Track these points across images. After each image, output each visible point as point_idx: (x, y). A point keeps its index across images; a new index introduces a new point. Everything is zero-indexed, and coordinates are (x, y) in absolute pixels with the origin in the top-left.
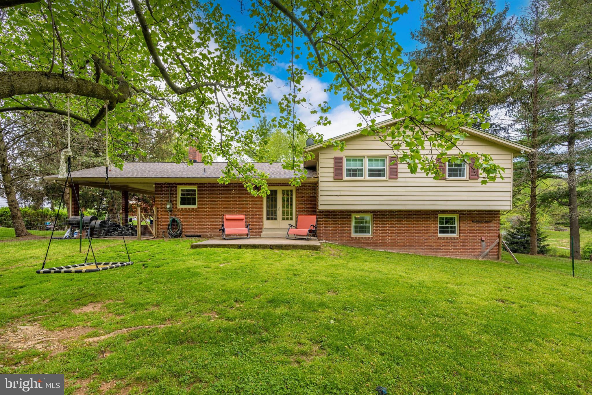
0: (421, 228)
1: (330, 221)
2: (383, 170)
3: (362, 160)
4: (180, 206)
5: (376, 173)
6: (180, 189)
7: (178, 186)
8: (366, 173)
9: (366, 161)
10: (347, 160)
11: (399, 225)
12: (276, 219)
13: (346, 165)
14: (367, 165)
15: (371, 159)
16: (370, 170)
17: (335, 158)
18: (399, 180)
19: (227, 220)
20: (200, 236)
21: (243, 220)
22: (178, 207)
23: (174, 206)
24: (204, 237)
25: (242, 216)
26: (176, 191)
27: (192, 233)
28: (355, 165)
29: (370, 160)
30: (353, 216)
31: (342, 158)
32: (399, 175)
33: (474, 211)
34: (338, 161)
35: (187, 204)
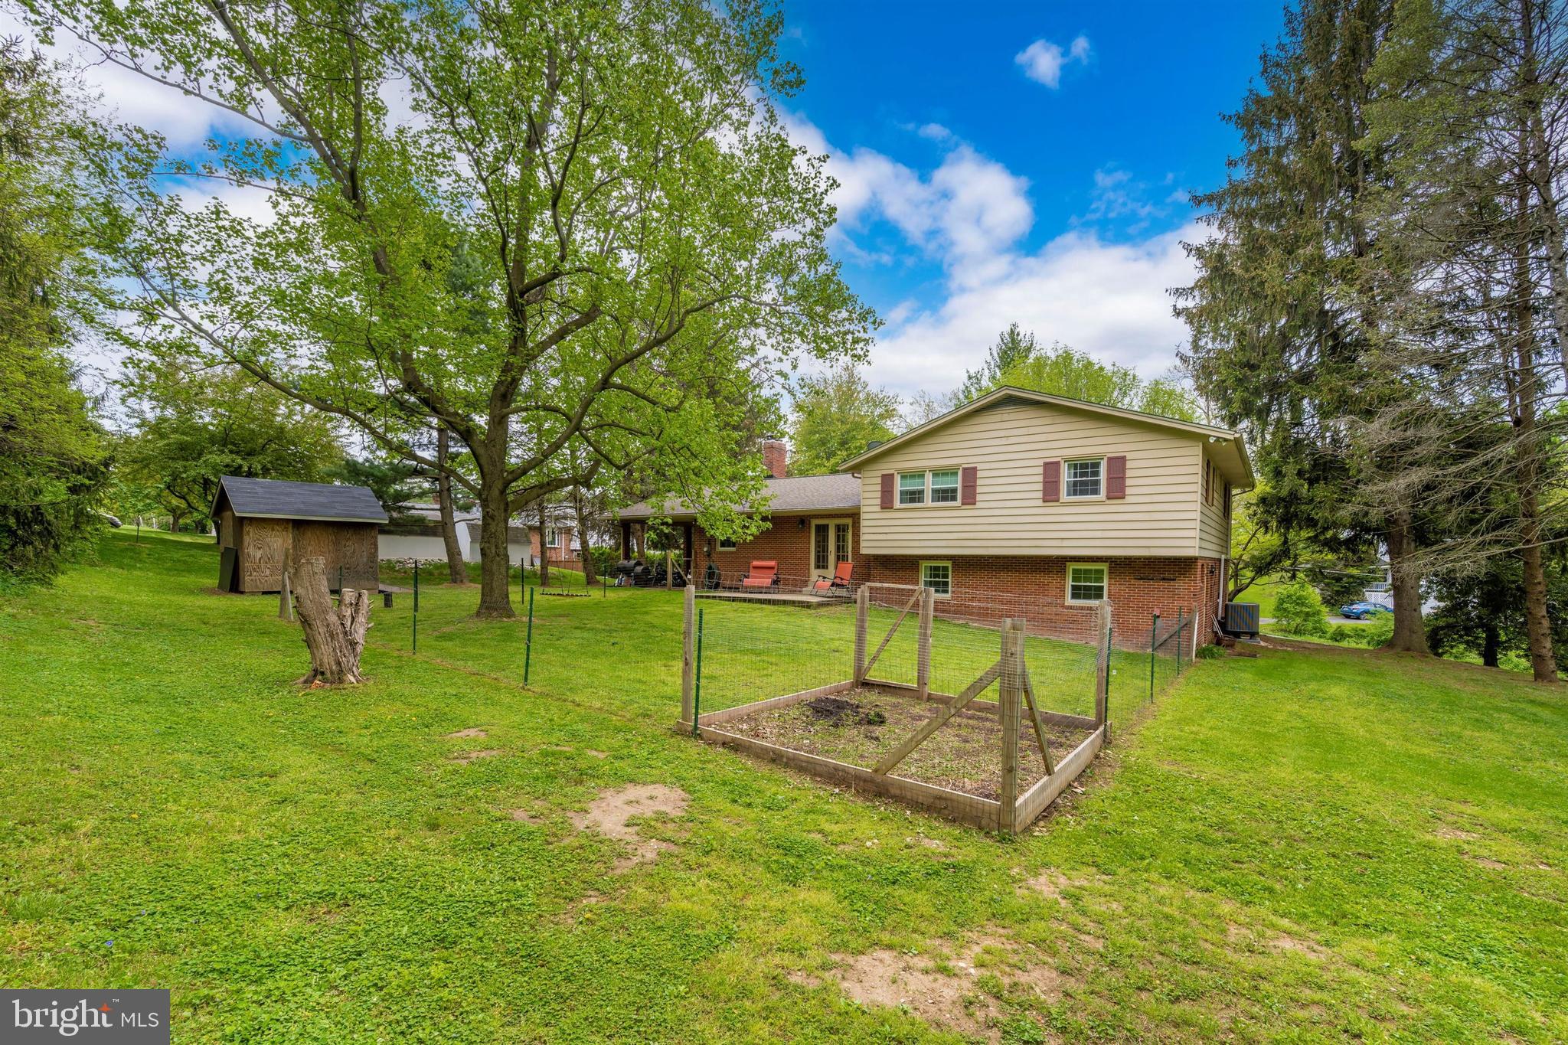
0: (1033, 587)
1: (888, 573)
2: (954, 490)
3: (923, 476)
4: (719, 549)
5: (944, 495)
8: (928, 495)
9: (929, 477)
10: (903, 477)
11: (994, 581)
12: (827, 567)
13: (898, 486)
14: (929, 484)
15: (937, 473)
16: (935, 491)
17: (883, 476)
18: (979, 505)
19: (754, 567)
21: (773, 568)
23: (712, 548)
25: (772, 563)
27: (730, 585)
28: (912, 486)
29: (935, 475)
30: (924, 564)
31: (892, 475)
32: (979, 497)
33: (1139, 558)
34: (887, 481)
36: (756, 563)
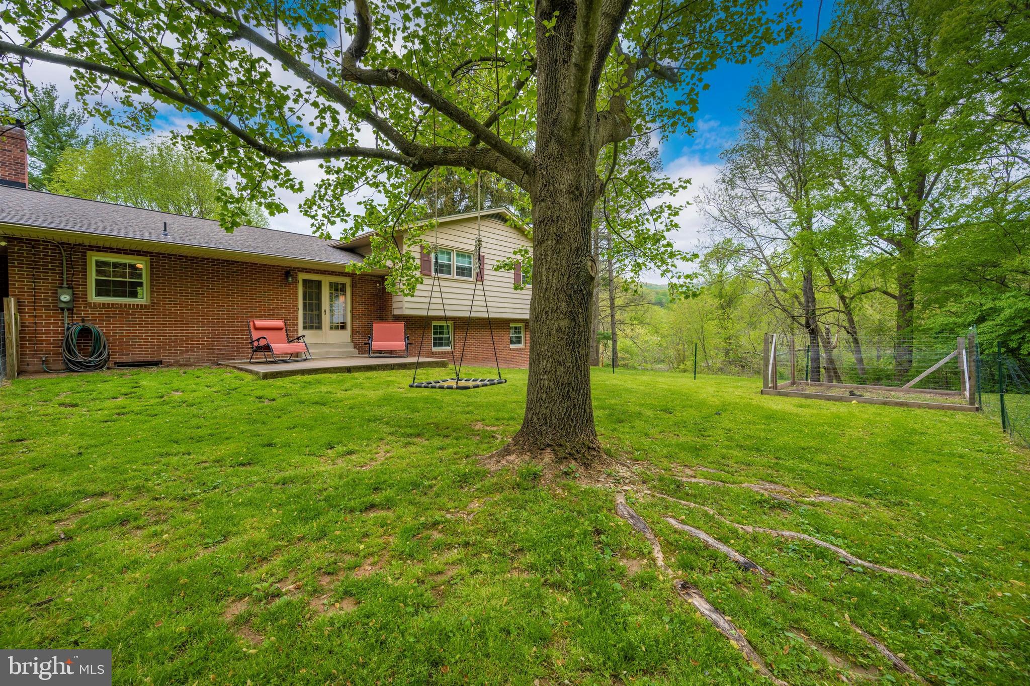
1: (408, 331)
2: (470, 270)
3: (450, 254)
4: (93, 298)
5: (463, 272)
6: (94, 259)
7: (89, 253)
8: (454, 270)
9: (455, 255)
11: (478, 335)
12: (319, 327)
14: (455, 261)
16: (458, 268)
18: (486, 282)
19: (256, 329)
20: (157, 363)
21: (281, 329)
22: (89, 300)
23: (78, 298)
24: (169, 365)
25: (280, 323)
26: (84, 264)
27: (137, 358)
28: (442, 259)
29: (458, 255)
30: (434, 323)
32: (486, 277)
35: (114, 296)
36: (259, 323)
